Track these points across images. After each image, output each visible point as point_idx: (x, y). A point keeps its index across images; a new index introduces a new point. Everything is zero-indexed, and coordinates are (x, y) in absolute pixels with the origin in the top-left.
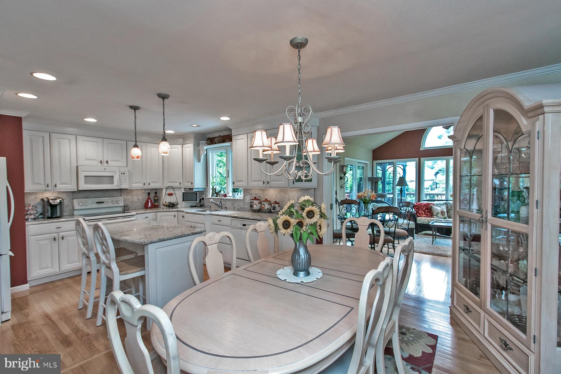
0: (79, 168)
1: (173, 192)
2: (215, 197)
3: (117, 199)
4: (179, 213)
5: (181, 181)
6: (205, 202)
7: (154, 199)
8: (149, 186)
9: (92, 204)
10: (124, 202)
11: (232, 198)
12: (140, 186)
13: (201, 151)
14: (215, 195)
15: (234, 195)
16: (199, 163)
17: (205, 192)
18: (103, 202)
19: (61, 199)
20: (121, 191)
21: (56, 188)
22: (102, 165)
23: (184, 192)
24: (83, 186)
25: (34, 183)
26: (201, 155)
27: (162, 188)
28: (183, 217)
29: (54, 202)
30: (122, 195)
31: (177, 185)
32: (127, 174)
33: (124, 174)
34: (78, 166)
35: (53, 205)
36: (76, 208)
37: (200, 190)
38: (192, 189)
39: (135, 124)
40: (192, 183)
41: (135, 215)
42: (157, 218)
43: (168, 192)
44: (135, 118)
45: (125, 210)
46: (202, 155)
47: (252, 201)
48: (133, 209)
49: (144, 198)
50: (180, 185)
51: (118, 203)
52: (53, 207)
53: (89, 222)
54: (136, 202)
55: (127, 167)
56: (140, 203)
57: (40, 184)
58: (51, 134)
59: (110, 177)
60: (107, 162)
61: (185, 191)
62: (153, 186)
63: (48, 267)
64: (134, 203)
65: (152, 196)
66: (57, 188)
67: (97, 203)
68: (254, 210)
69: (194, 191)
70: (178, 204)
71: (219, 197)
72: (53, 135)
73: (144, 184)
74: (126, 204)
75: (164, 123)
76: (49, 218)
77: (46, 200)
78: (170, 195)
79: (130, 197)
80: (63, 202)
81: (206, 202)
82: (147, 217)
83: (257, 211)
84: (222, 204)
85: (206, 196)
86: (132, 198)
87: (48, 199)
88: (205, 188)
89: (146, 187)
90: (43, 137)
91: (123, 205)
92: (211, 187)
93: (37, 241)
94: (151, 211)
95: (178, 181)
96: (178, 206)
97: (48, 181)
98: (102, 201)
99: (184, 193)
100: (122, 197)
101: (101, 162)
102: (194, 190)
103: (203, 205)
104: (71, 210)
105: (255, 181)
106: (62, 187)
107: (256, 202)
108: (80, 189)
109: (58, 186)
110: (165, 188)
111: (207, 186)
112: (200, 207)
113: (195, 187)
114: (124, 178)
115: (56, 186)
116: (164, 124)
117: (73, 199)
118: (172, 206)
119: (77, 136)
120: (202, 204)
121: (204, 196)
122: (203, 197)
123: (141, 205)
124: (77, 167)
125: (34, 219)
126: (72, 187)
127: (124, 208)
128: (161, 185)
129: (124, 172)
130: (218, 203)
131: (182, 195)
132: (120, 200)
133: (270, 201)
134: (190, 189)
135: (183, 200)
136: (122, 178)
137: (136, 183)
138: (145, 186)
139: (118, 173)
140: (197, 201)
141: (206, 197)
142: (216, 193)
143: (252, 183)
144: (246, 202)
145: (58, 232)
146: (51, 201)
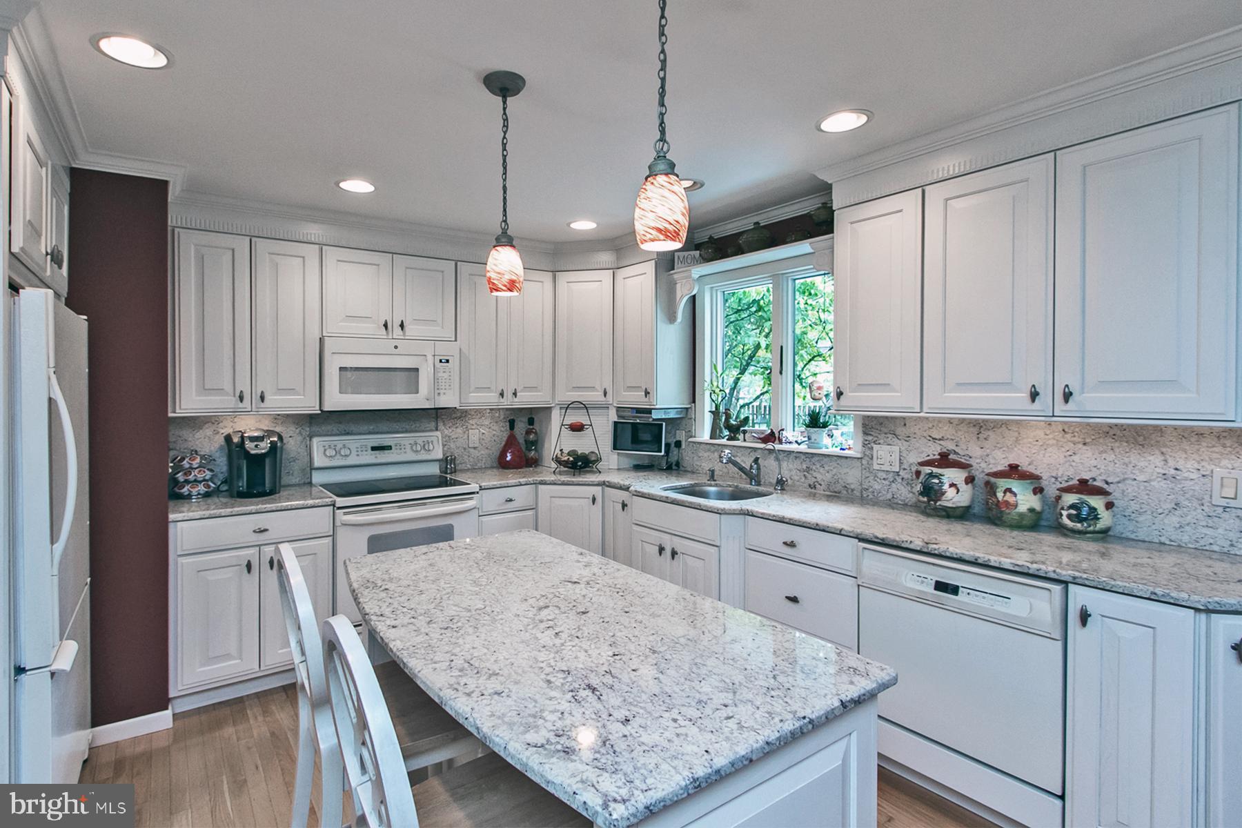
0: (327, 341)
1: (585, 420)
2: (724, 441)
3: (425, 439)
4: (607, 489)
5: (608, 384)
6: (684, 454)
7: (525, 441)
8: (516, 400)
9: (360, 453)
10: (444, 446)
11: (803, 448)
12: (491, 399)
13: (678, 286)
14: (726, 433)
15: (813, 437)
16: (672, 326)
17: (684, 422)
18: (389, 448)
19: (276, 439)
20: (436, 415)
21: (262, 405)
22: (388, 333)
23: (616, 420)
24: (337, 400)
25: (204, 390)
26: (678, 299)
27: (550, 408)
28: (624, 506)
29: (256, 446)
30: (441, 426)
31: (596, 396)
32: (454, 363)
33: (447, 361)
34: (323, 336)
35: (252, 455)
36: (317, 464)
37: (672, 415)
38: (649, 411)
39: (504, 149)
40: (647, 393)
41: (478, 493)
42: (540, 505)
43: (571, 419)
44: (506, 126)
45: (446, 473)
46: (682, 297)
47: (935, 470)
48: (468, 470)
49: (498, 437)
50: (603, 398)
51: (429, 450)
52: (256, 462)
53: (345, 514)
54: (475, 448)
55: (456, 340)
56: (487, 451)
57: (220, 391)
58: (253, 239)
59: (407, 373)
60: (402, 326)
61: (619, 417)
62: (526, 399)
63: (228, 657)
64: (472, 450)
65: (521, 427)
66: (267, 403)
67: (374, 449)
68: (945, 509)
69: (654, 420)
70: (599, 460)
71: (745, 440)
72: (260, 244)
73: (502, 395)
74: (448, 455)
75: (663, 80)
76: (242, 495)
77: (236, 440)
78: (577, 428)
79: (459, 430)
80: (282, 448)
81: (687, 456)
82: (511, 500)
83: (958, 512)
84: (758, 469)
85: (691, 437)
86: (466, 436)
87: (242, 437)
88: (687, 408)
89: (508, 402)
90: (233, 250)
91: (440, 456)
92: (708, 406)
93: (199, 571)
94: (523, 480)
95: (598, 387)
96: (600, 466)
97: (244, 385)
98: (386, 444)
99: (619, 425)
100: (438, 433)
101: (386, 326)
102: (655, 415)
103: (678, 464)
104: (304, 470)
105: (961, 386)
106: (280, 403)
107: (951, 475)
108: (327, 408)
109: (268, 397)
110: (558, 407)
111: (694, 401)
112: (667, 469)
113: (657, 407)
114: (446, 375)
115: (262, 398)
116: (663, 87)
117: (311, 437)
118: (580, 464)
119: (324, 247)
120: (673, 459)
121: (681, 435)
122: (678, 439)
123: (489, 455)
124: (321, 340)
125: (207, 495)
126: (306, 403)
127: (444, 465)
128: (548, 398)
129: (447, 358)
130: (747, 462)
131: (610, 428)
132: (435, 439)
133: (1038, 478)
134: (639, 411)
135: (615, 448)
136: (440, 374)
137: (478, 389)
138: (502, 400)
139: (430, 358)
140: (661, 452)
141: (690, 440)
142: (728, 426)
143: (946, 394)
144: (876, 467)
145: (259, 546)
146: (249, 445)
